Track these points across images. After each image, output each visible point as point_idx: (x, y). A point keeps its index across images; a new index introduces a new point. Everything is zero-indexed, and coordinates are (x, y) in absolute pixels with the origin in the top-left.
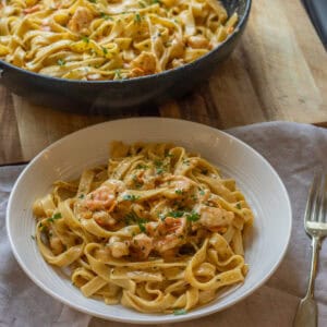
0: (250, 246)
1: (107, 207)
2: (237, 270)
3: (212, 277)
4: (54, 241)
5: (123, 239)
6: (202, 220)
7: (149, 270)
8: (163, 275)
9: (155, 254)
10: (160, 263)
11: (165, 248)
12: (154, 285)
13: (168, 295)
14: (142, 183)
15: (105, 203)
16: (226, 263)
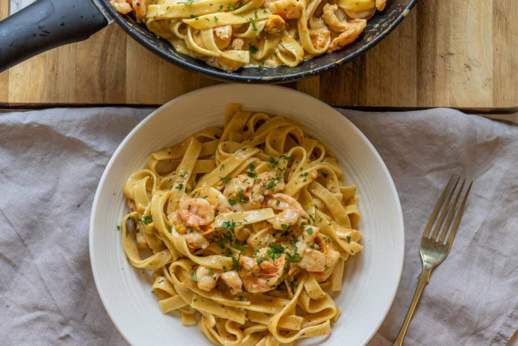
0: (350, 279)
1: (203, 228)
2: (327, 319)
3: (297, 332)
4: (141, 239)
5: (212, 270)
6: (302, 264)
7: (233, 309)
8: (247, 316)
9: (244, 294)
10: (246, 305)
11: (254, 291)
12: (234, 325)
13: (247, 337)
14: (247, 199)
15: (202, 222)
16: (317, 311)
